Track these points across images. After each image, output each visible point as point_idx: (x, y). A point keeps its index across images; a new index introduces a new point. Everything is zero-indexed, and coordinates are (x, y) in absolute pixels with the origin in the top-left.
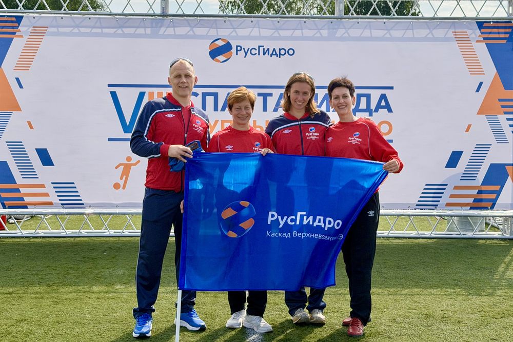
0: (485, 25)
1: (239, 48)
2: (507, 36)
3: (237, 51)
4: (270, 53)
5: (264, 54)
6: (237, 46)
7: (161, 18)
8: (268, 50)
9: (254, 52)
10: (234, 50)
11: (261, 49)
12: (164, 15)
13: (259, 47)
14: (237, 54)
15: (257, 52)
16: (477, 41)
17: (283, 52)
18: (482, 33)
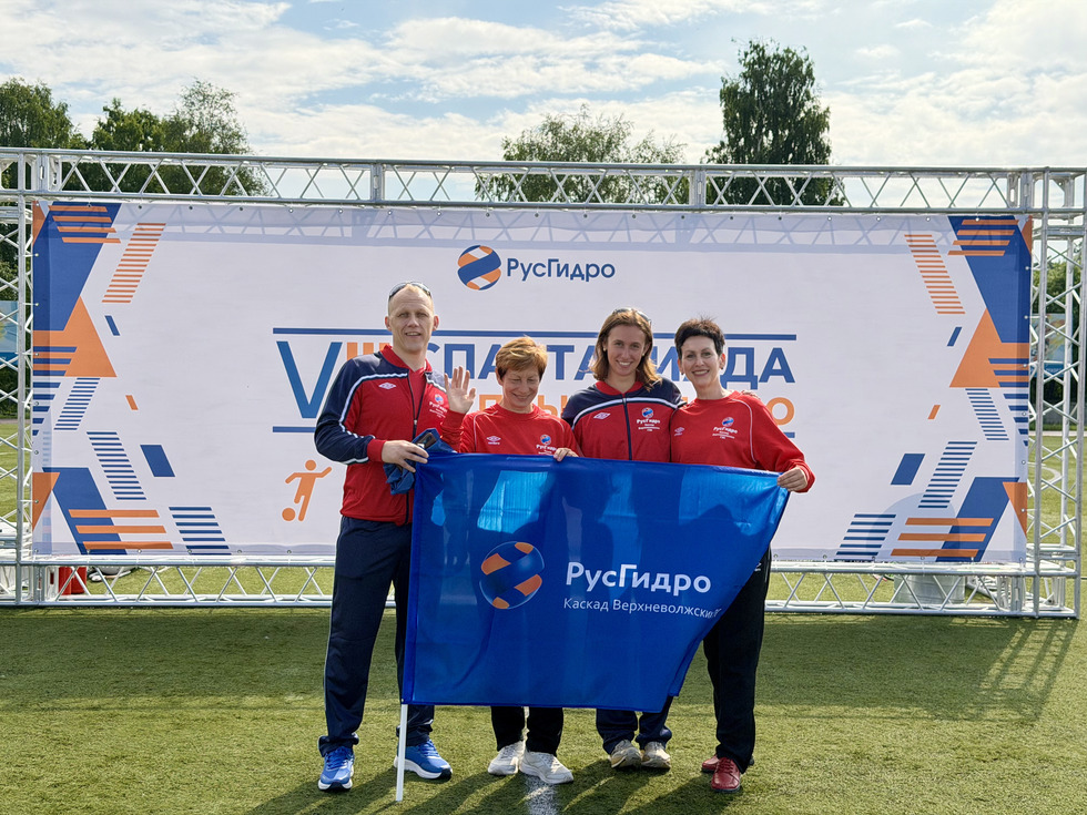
0: (965, 222)
1: (513, 264)
2: (1006, 243)
3: (510, 268)
4: (571, 272)
5: (559, 274)
6: (510, 260)
7: (371, 207)
8: (566, 266)
9: (540, 270)
10: (503, 268)
11: (554, 265)
12: (378, 203)
13: (550, 261)
14: (509, 275)
15: (546, 270)
16: (951, 253)
17: (593, 271)
18: (959, 238)
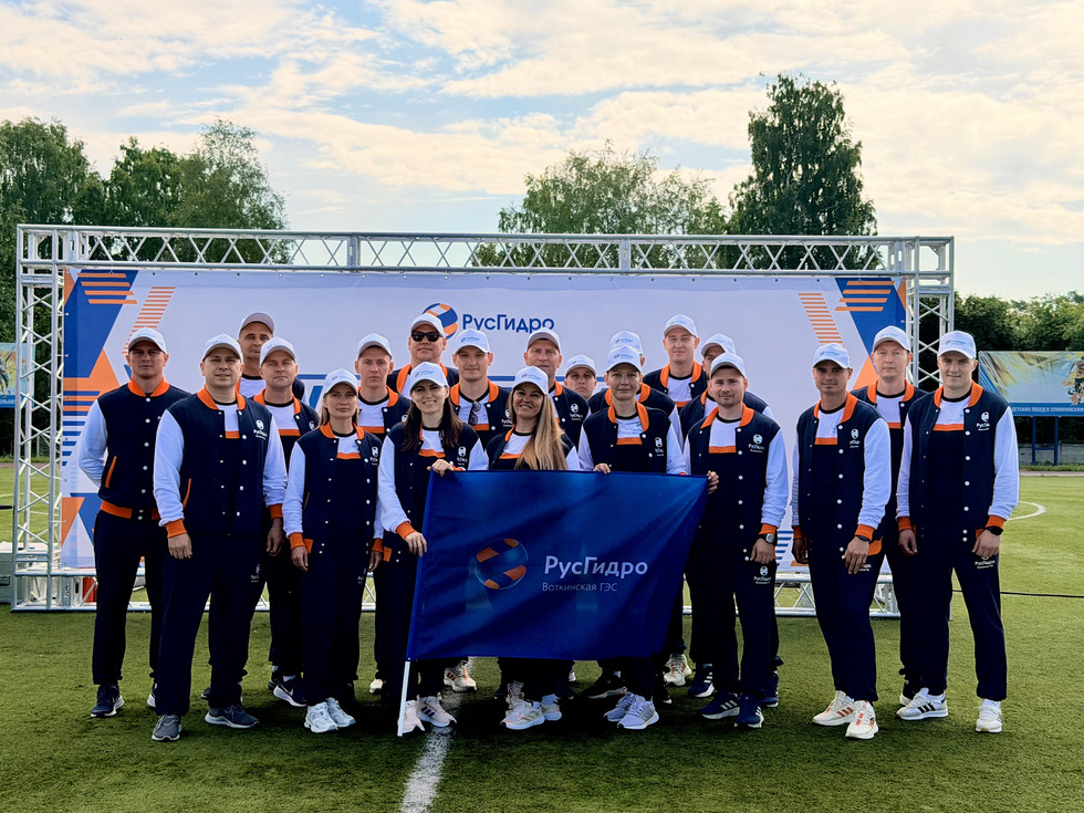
0: (850, 283)
1: (468, 319)
2: (885, 300)
3: (465, 322)
4: (516, 326)
5: (507, 328)
6: (465, 316)
7: (348, 272)
8: (513, 321)
9: (490, 324)
10: (460, 322)
11: (502, 319)
12: (354, 269)
13: (499, 316)
15: (496, 324)
16: (838, 309)
17: (535, 324)
18: (845, 296)
